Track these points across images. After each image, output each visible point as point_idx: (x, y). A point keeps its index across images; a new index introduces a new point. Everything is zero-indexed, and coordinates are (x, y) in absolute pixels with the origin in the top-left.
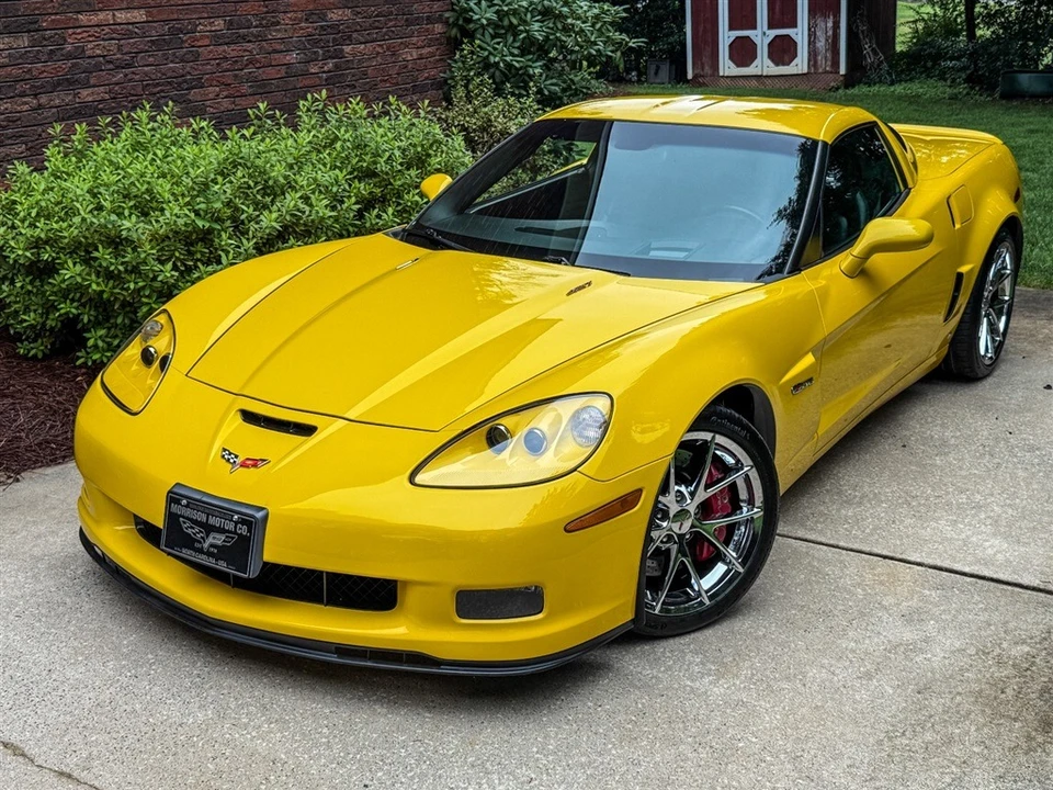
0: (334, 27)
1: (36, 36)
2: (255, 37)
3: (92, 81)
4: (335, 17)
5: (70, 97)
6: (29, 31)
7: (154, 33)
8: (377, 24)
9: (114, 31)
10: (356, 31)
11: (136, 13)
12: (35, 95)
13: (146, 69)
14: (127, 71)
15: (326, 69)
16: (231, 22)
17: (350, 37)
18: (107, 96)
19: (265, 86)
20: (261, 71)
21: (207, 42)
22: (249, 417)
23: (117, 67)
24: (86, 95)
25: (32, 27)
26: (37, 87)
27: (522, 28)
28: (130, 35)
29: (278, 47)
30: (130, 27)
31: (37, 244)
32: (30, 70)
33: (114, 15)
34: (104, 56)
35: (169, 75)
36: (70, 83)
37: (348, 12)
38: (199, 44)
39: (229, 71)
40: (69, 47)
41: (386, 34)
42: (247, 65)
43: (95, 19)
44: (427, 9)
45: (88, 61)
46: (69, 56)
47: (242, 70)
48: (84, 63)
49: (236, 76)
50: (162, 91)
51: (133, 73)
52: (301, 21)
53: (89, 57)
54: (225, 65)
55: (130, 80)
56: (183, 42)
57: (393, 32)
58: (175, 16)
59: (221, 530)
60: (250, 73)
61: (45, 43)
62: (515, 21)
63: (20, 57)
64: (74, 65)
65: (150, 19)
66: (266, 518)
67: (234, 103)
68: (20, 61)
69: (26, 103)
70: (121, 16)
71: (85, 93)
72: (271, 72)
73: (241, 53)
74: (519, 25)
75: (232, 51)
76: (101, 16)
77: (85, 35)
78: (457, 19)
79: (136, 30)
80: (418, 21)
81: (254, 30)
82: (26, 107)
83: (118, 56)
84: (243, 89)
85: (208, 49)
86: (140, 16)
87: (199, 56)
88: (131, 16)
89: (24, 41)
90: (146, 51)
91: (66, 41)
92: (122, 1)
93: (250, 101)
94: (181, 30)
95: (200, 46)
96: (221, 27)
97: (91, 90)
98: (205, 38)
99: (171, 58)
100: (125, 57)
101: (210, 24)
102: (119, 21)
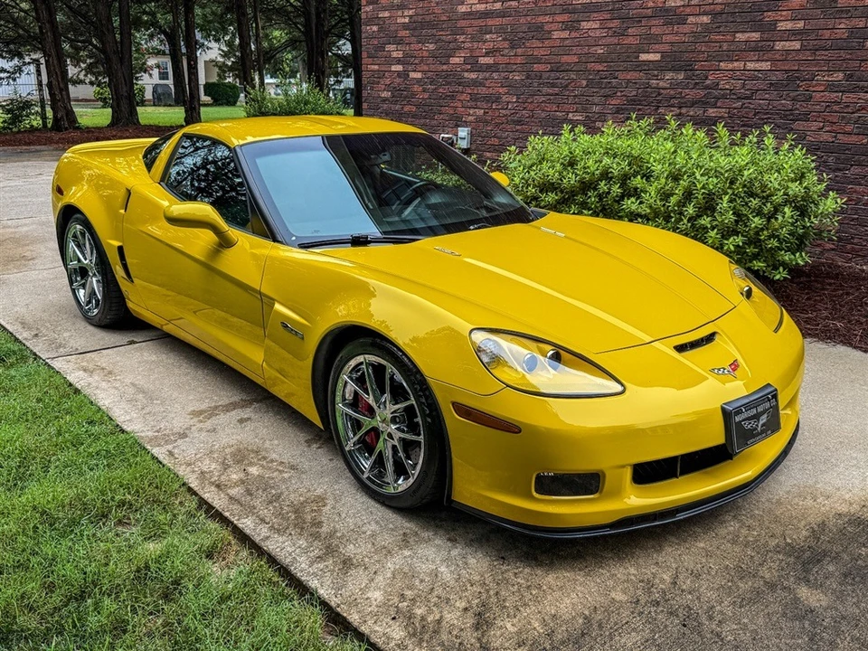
1: (690, 73)
3: (719, 104)
5: (702, 112)
6: (686, 70)
7: (775, 78)
9: (743, 75)
11: (763, 64)
12: (680, 108)
13: (761, 102)
14: (746, 101)
16: (851, 76)
18: (726, 115)
21: (822, 88)
23: (739, 98)
24: (712, 112)
25: (688, 68)
26: (683, 103)
28: (756, 78)
30: (756, 73)
32: (681, 93)
33: (745, 64)
34: (731, 90)
35: (779, 108)
36: (703, 103)
38: (814, 89)
39: (836, 112)
40: (708, 82)
42: (859, 110)
43: (730, 66)
45: (719, 91)
46: (707, 87)
47: (853, 113)
48: (716, 93)
49: (843, 117)
50: (769, 118)
51: (750, 103)
53: (721, 89)
54: (836, 108)
55: (747, 108)
56: (798, 86)
60: (860, 117)
61: (694, 78)
63: (676, 85)
64: (708, 93)
65: (774, 68)
67: (835, 137)
68: (675, 87)
69: (673, 111)
70: (750, 65)
71: (711, 110)
73: (855, 100)
76: (736, 64)
77: (721, 75)
79: (760, 75)
83: (742, 91)
84: (848, 128)
85: (822, 94)
86: (766, 66)
87: (811, 98)
88: (758, 66)
89: (681, 76)
90: (764, 90)
91: (707, 78)
92: (755, 55)
93: (854, 139)
94: (798, 78)
95: (814, 91)
96: (839, 79)
97: (715, 110)
98: (821, 85)
99: (784, 97)
100: (747, 92)
101: (828, 76)
102: (748, 68)
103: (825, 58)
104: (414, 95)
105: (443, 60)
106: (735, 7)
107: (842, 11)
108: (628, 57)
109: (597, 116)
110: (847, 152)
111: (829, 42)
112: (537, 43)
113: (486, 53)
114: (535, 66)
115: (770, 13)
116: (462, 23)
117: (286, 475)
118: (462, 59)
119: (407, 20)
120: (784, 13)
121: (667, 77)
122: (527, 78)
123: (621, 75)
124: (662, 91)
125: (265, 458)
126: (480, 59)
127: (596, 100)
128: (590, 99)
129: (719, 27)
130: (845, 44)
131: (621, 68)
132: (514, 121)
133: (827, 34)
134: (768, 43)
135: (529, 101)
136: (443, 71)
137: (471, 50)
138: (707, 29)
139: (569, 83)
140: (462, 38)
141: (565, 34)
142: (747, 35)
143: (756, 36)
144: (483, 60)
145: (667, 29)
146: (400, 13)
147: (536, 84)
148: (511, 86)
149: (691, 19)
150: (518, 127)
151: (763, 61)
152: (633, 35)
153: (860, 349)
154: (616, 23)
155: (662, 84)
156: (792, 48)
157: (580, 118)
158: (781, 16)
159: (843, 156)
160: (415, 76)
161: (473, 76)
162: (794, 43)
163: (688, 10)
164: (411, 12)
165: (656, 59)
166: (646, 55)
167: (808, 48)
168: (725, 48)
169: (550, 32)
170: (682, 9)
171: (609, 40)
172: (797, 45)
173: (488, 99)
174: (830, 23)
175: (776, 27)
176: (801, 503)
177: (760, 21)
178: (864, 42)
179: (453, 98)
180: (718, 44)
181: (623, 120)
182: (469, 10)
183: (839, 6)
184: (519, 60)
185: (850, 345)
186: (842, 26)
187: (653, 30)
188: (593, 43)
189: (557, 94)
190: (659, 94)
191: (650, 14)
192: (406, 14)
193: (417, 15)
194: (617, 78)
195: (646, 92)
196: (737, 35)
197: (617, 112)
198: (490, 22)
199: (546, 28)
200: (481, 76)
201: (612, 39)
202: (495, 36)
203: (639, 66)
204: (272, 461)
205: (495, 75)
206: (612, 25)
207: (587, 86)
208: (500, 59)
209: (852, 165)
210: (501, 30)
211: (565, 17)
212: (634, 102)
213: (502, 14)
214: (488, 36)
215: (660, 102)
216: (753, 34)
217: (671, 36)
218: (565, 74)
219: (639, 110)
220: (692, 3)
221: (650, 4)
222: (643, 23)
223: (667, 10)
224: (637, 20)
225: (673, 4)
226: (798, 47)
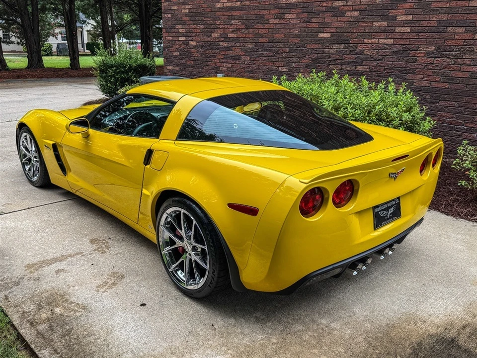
1: (347, 45)
2: (454, 56)
3: (363, 64)
5: (354, 68)
6: (344, 43)
7: (395, 49)
9: (377, 46)
11: (389, 40)
12: (342, 65)
13: (388, 62)
14: (379, 62)
16: (439, 48)
18: (368, 70)
19: (453, 80)
20: (452, 73)
21: (423, 55)
23: (375, 60)
24: (360, 68)
25: (346, 42)
26: (343, 63)
28: (386, 49)
29: (468, 62)
30: (385, 45)
32: (342, 57)
33: (379, 40)
34: (371, 55)
35: (398, 66)
36: (354, 63)
38: (418, 55)
39: (431, 69)
40: (358, 50)
42: (444, 68)
43: (370, 41)
45: (364, 56)
46: (357, 54)
47: (440, 70)
48: (362, 57)
49: (435, 72)
50: (392, 72)
51: (381, 63)
54: (430, 67)
56: (409, 54)
60: (444, 72)
61: (349, 48)
64: (358, 57)
65: (395, 43)
67: (430, 84)
70: (382, 41)
71: (359, 67)
72: (460, 74)
73: (442, 62)
75: (436, 61)
76: (373, 40)
77: (365, 47)
83: (377, 56)
84: (438, 79)
85: (422, 58)
86: (390, 41)
87: (416, 60)
88: (386, 41)
89: (342, 47)
90: (390, 56)
91: (357, 48)
92: (384, 35)
93: (441, 85)
94: (409, 49)
95: (418, 57)
96: (433, 49)
97: (362, 67)
98: (422, 53)
99: (401, 60)
100: (380, 57)
101: (426, 48)
102: (380, 43)
103: (424, 37)
104: (192, 55)
105: (208, 35)
106: (373, 7)
107: (434, 10)
108: (312, 35)
109: (295, 69)
110: (437, 92)
111: (427, 28)
112: (261, 26)
113: (232, 31)
114: (260, 39)
115: (392, 11)
116: (218, 14)
117: (78, 314)
118: (219, 34)
119: (187, 11)
120: (401, 11)
121: (334, 47)
122: (256, 46)
123: (309, 46)
124: (331, 55)
125: (67, 300)
126: (229, 34)
127: (295, 60)
128: (291, 59)
129: (364, 18)
130: (435, 30)
131: (308, 42)
132: (248, 71)
133: (425, 23)
134: (392, 28)
135: (257, 59)
136: (208, 41)
137: (224, 29)
138: (357, 20)
139: (279, 50)
140: (218, 22)
141: (276, 21)
142: (380, 23)
143: (385, 24)
144: (230, 35)
145: (334, 19)
146: (183, 7)
147: (260, 50)
148: (246, 50)
149: (348, 14)
150: (251, 75)
151: (389, 38)
152: (315, 23)
153: (444, 213)
154: (305, 15)
155: (331, 51)
156: (405, 31)
157: (286, 70)
158: (399, 12)
159: (435, 95)
160: (193, 44)
161: (225, 44)
162: (406, 28)
163: (346, 8)
164: (189, 7)
165: (328, 36)
166: (322, 34)
167: (415, 31)
168: (367, 31)
169: (268, 20)
170: (342, 7)
171: (301, 25)
172: (408, 30)
173: (233, 58)
174: (427, 17)
175: (396, 19)
176: (407, 327)
177: (387, 15)
178: (446, 29)
179: (214, 56)
180: (363, 28)
181: (310, 71)
182: (222, 6)
183: (432, 7)
184: (251, 36)
185: (439, 210)
186: (434, 19)
187: (326, 19)
188: (292, 26)
189: (273, 56)
190: (330, 57)
191: (324, 10)
192: (187, 7)
193: (193, 8)
194: (306, 47)
195: (322, 56)
196: (374, 23)
197: (306, 67)
198: (234, 13)
199: (266, 17)
200: (230, 44)
201: (303, 24)
202: (237, 21)
203: (318, 40)
204: (71, 303)
205: (237, 44)
206: (303, 17)
207: (289, 51)
208: (240, 35)
209: (440, 100)
210: (240, 18)
211: (276, 11)
212: (315, 61)
213: (240, 9)
214: (233, 21)
215: (330, 62)
216: (383, 23)
217: (337, 23)
218: (276, 44)
219: (319, 66)
220: (348, 4)
221: (325, 4)
222: (321, 15)
223: (334, 8)
224: (317, 13)
225: (337, 5)
226: (409, 31)
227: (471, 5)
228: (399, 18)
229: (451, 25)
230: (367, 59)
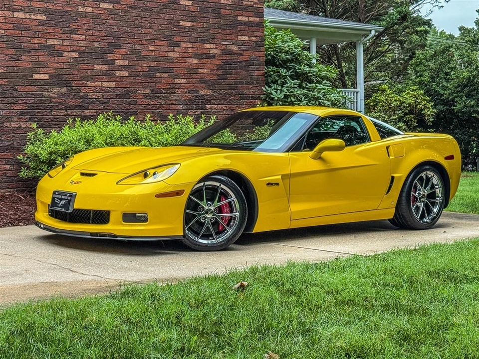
0: (203, 97)
1: (69, 88)
2: (164, 97)
3: (90, 108)
4: (203, 93)
5: (80, 113)
6: (67, 86)
7: (118, 92)
8: (224, 97)
9: (101, 89)
10: (213, 99)
12: (66, 110)
13: (113, 105)
14: (105, 105)
15: (196, 113)
16: (153, 91)
17: (210, 102)
18: (95, 114)
19: (166, 117)
20: (165, 111)
21: (141, 97)
22: (82, 174)
23: (101, 103)
24: (87, 112)
25: (68, 85)
26: (68, 107)
27: (296, 103)
28: (107, 92)
29: (174, 102)
30: (108, 89)
31: (51, 153)
32: (65, 101)
33: (102, 83)
34: (96, 99)
35: (123, 108)
36: (80, 107)
37: (210, 91)
38: (138, 98)
39: (149, 109)
40: (82, 94)
41: (228, 102)
42: (158, 108)
43: (94, 84)
44: (252, 93)
45: (89, 100)
46: (82, 97)
47: (156, 110)
48: (87, 100)
49: (153, 112)
50: (119, 114)
51: (107, 106)
52: (186, 93)
53: (90, 98)
54: (148, 107)
55: (106, 109)
56: (130, 96)
57: (233, 101)
58: (128, 86)
59: (64, 199)
60: (160, 112)
61: (72, 91)
62: (293, 100)
63: (62, 96)
64: (83, 101)
65: (117, 86)
66: (76, 195)
68: (62, 97)
69: (62, 113)
70: (105, 84)
71: (86, 111)
72: (169, 112)
73: (156, 103)
74: (295, 101)
75: (152, 102)
76: (97, 83)
77: (89, 90)
78: (266, 98)
79: (111, 90)
80: (247, 98)
81: (163, 95)
82: (62, 114)
83: (102, 99)
85: (141, 100)
86: (113, 85)
87: (137, 102)
88: (108, 84)
89: (64, 90)
90: (114, 98)
91: (81, 91)
92: (106, 78)
94: (130, 92)
96: (148, 92)
97: (89, 111)
98: (140, 95)
99: (124, 102)
100: (105, 100)
101: (143, 90)
102: (104, 86)
103: (140, 81)
106: (91, 49)
107: (144, 57)
108: (25, 76)
109: (4, 118)
111: (141, 73)
115: (111, 55)
120: (118, 55)
121: (54, 91)
123: (20, 88)
124: (53, 100)
127: (2, 107)
129: (84, 60)
130: (148, 75)
131: (20, 84)
133: (140, 69)
134: (112, 72)
138: (76, 61)
142: (101, 66)
143: (105, 67)
145: (51, 59)
149: (65, 54)
151: (111, 82)
152: (26, 61)
154: (11, 51)
155: (52, 95)
156: (124, 75)
158: (116, 57)
162: (125, 72)
163: (63, 48)
165: (45, 78)
166: (38, 75)
167: (132, 75)
168: (89, 73)
170: (59, 47)
171: (7, 63)
174: (140, 63)
175: (115, 63)
177: (106, 59)
178: (155, 74)
180: (85, 71)
181: (27, 120)
183: (142, 54)
186: (145, 65)
187: (41, 59)
190: (51, 102)
191: (37, 48)
194: (17, 90)
195: (41, 100)
196: (95, 66)
197: (21, 115)
201: (10, 62)
203: (34, 82)
206: (8, 53)
212: (32, 107)
215: (52, 107)
216: (104, 66)
217: (54, 63)
219: (38, 112)
220: (65, 44)
221: (36, 41)
222: (33, 53)
223: (50, 47)
224: (29, 51)
225: (52, 43)
226: (127, 75)
227: (168, 55)
228: (118, 62)
229: (158, 71)
230: (93, 103)
